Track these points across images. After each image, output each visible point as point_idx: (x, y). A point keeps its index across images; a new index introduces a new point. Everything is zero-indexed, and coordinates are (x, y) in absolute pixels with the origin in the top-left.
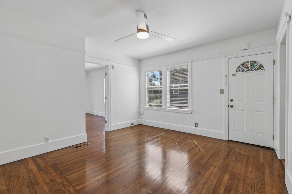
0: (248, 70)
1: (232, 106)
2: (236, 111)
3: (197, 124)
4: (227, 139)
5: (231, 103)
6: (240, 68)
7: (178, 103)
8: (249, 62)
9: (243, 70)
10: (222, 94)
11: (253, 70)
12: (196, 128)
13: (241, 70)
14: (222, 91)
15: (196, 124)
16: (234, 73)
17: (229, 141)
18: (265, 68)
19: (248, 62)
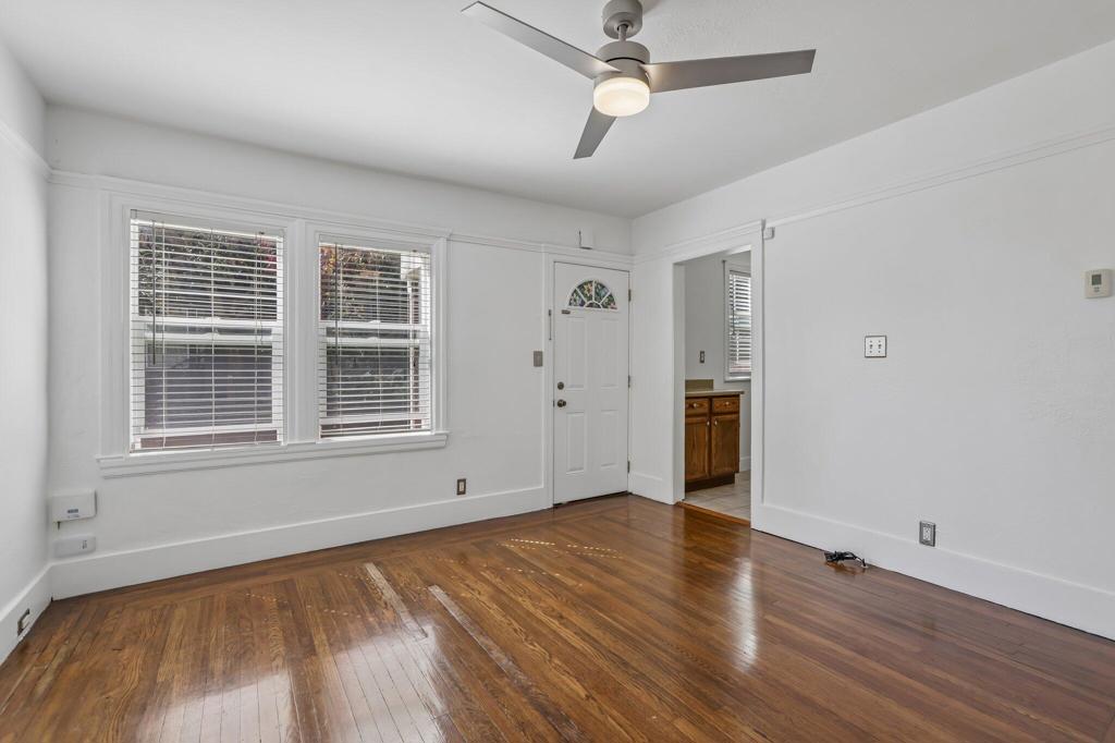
0: (591, 305)
1: (562, 404)
2: (570, 416)
3: (464, 481)
4: (551, 506)
5: (561, 395)
6: (577, 294)
7: (378, 411)
8: (594, 285)
9: (582, 304)
10: (538, 368)
11: (599, 307)
12: (462, 498)
13: (579, 302)
14: (538, 359)
15: (462, 484)
16: (566, 307)
17: (557, 506)
18: (617, 305)
19: (591, 282)
